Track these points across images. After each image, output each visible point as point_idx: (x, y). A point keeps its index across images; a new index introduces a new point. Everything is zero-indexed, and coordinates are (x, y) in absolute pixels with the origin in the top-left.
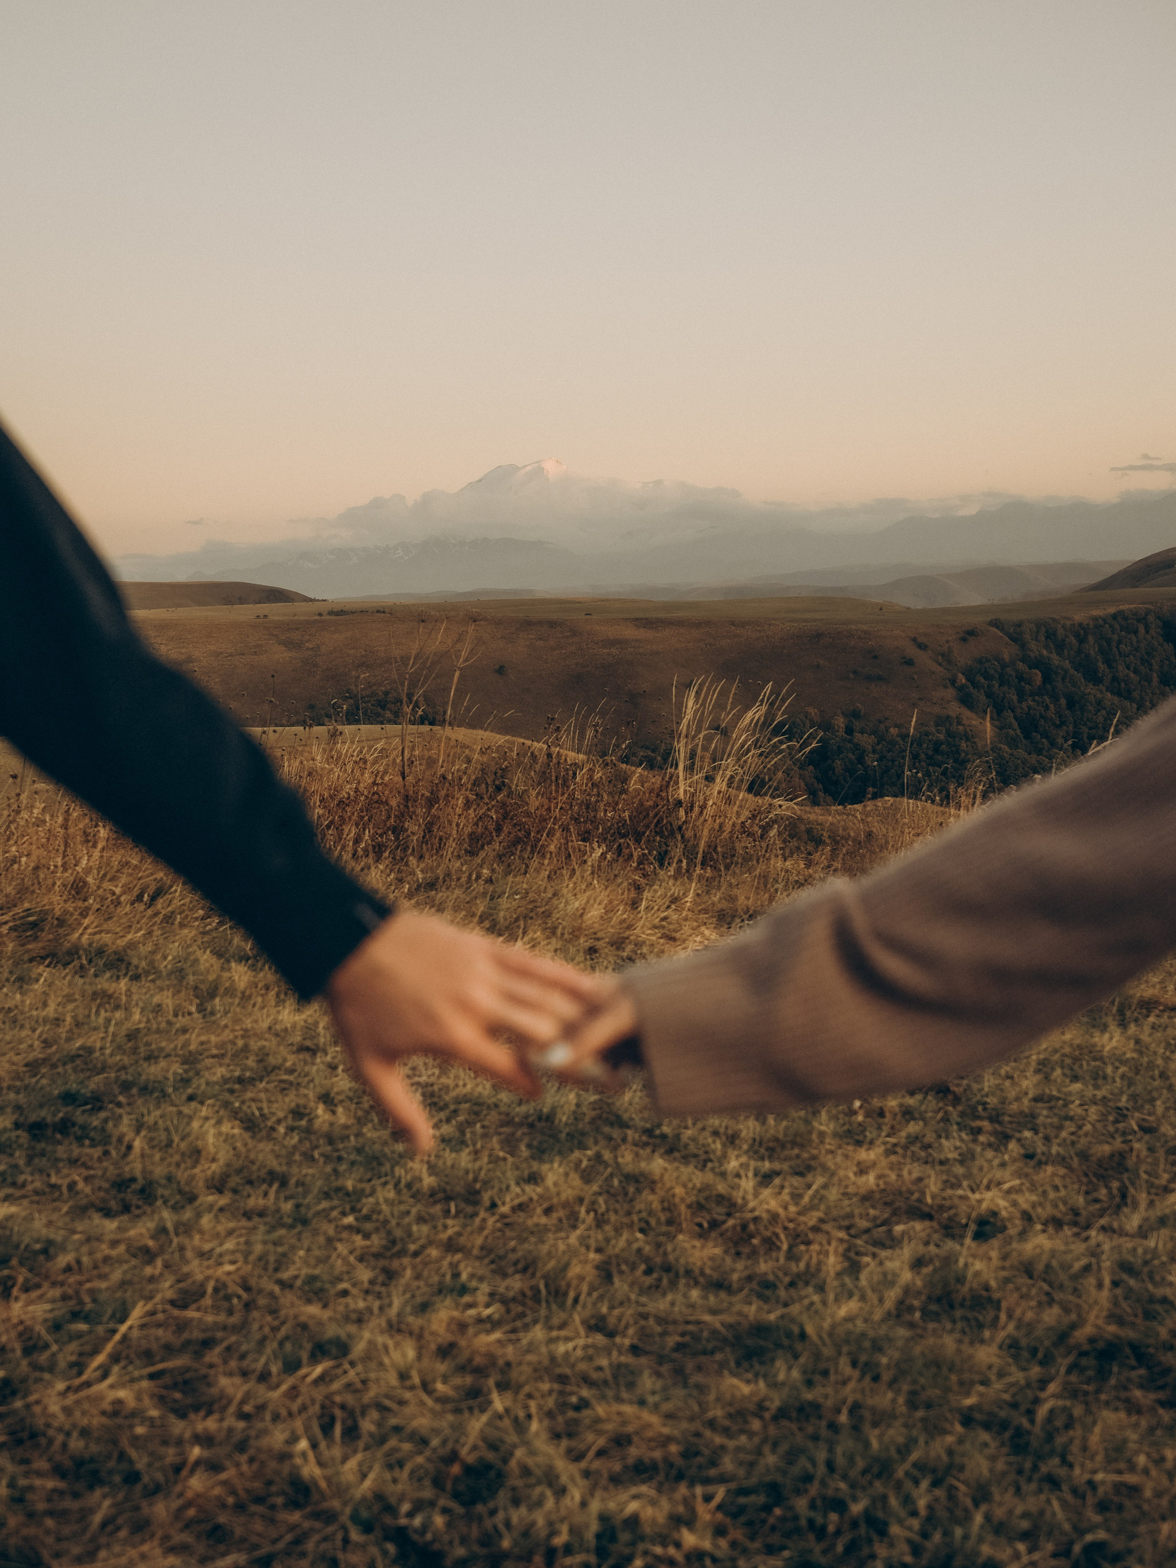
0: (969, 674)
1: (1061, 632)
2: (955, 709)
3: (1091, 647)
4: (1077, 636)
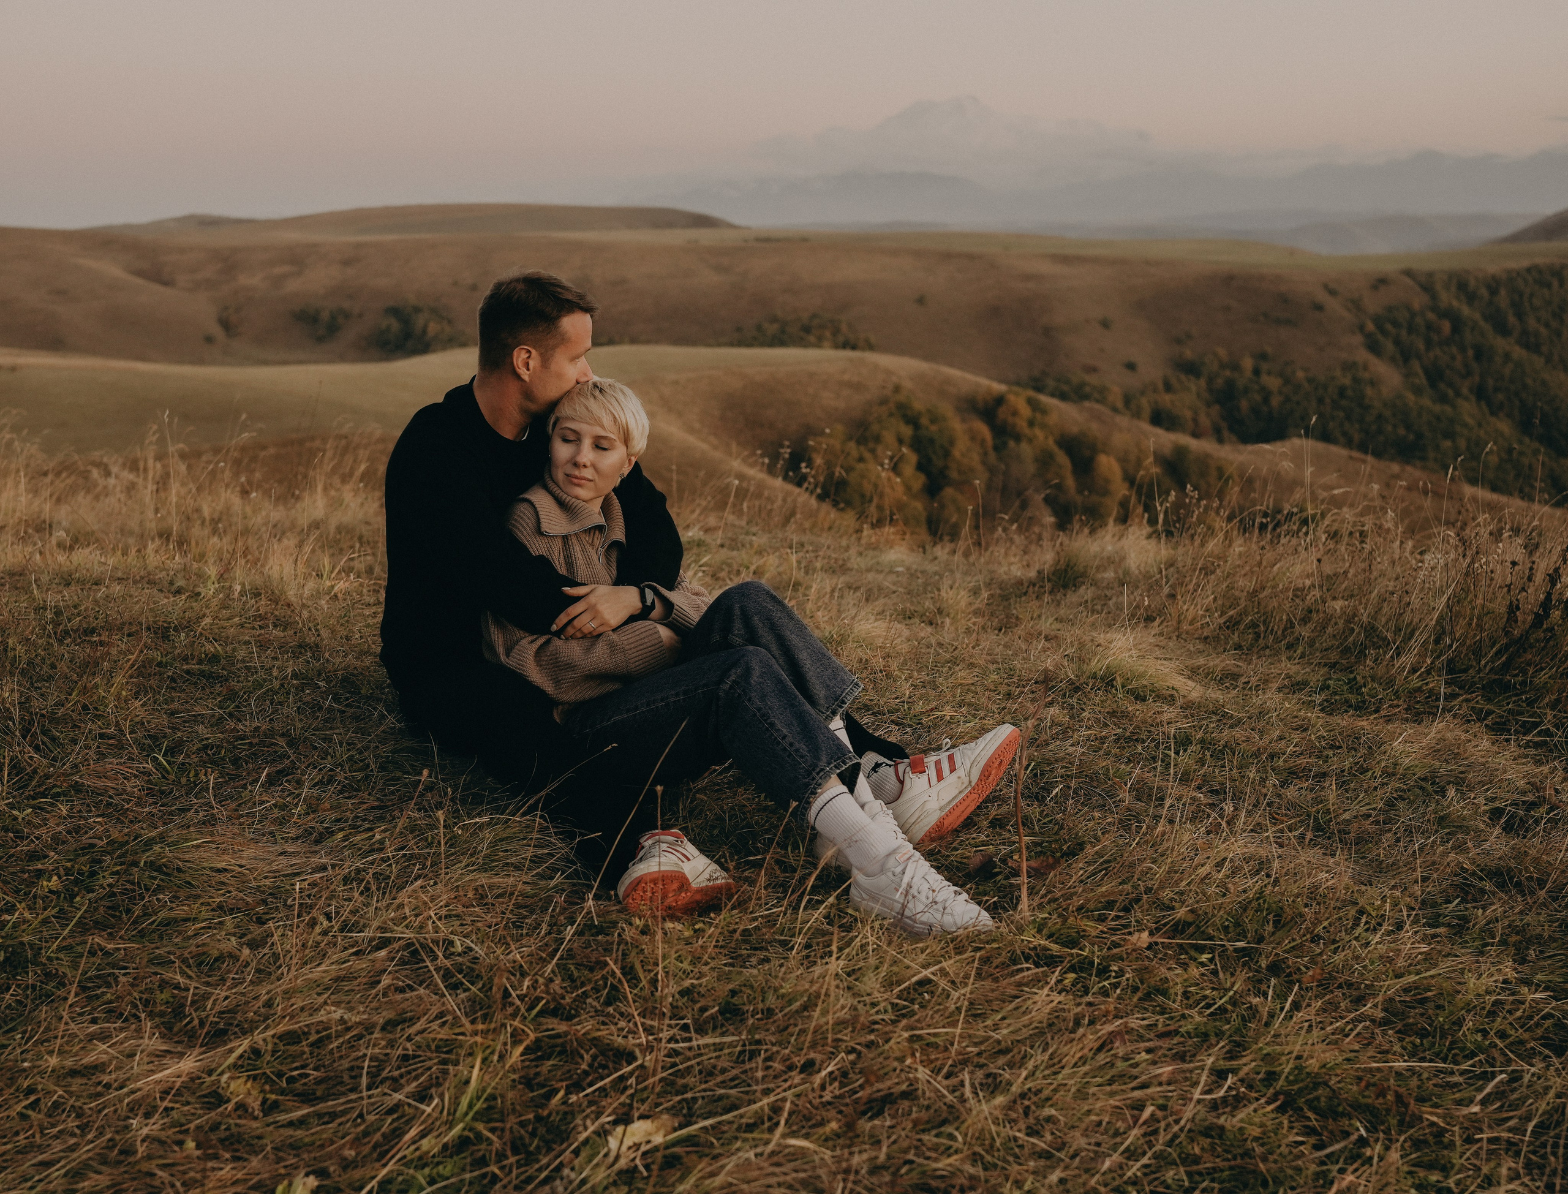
0: (1378, 321)
1: (1472, 283)
2: (1363, 355)
3: (1503, 299)
4: (1489, 287)
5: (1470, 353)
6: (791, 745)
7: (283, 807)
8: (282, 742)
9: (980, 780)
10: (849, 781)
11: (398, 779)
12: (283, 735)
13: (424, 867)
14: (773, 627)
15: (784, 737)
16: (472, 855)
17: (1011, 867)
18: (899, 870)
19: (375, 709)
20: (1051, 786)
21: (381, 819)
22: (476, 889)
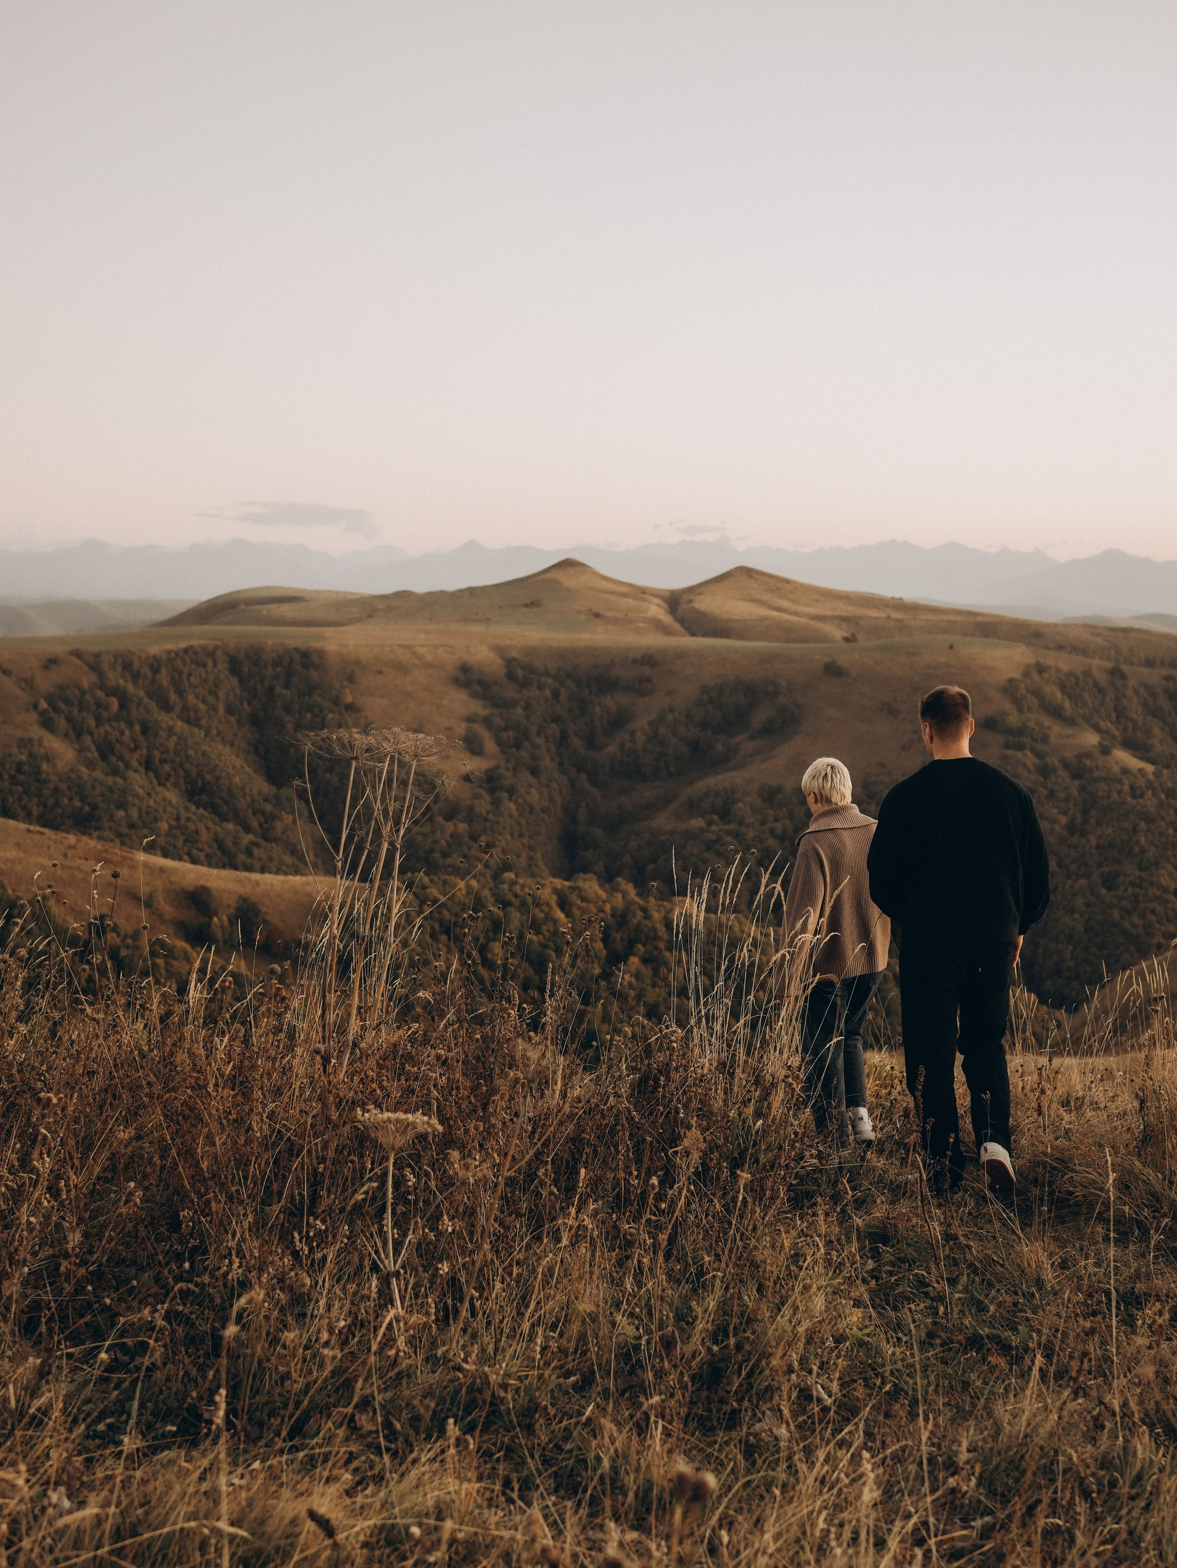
0: (51, 699)
1: (136, 662)
2: (37, 732)
3: (164, 677)
4: (151, 667)
5: (137, 728)
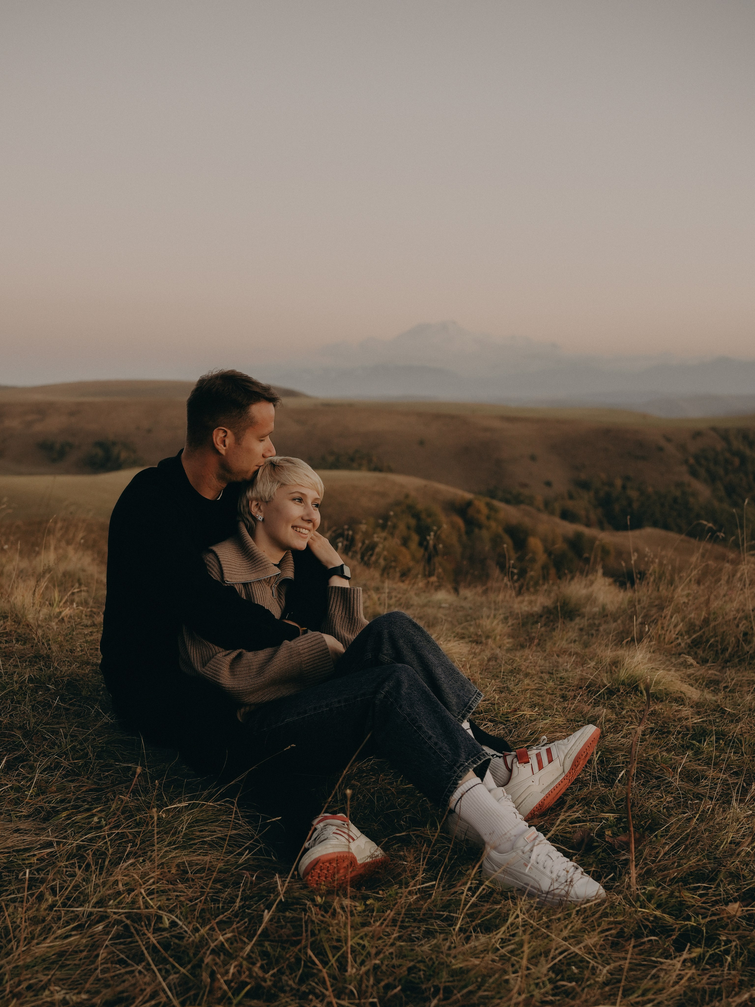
0: (696, 457)
2: (687, 478)
5: (751, 477)
6: (436, 744)
7: (18, 789)
8: (18, 734)
9: (572, 768)
10: (480, 774)
11: (111, 766)
12: (20, 728)
13: (134, 845)
14: (414, 649)
15: (430, 738)
16: (174, 835)
17: (607, 842)
18: (527, 848)
19: (93, 707)
20: (619, 770)
21: (97, 800)
22: (178, 866)
